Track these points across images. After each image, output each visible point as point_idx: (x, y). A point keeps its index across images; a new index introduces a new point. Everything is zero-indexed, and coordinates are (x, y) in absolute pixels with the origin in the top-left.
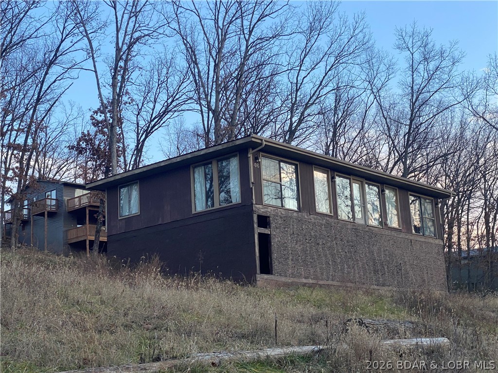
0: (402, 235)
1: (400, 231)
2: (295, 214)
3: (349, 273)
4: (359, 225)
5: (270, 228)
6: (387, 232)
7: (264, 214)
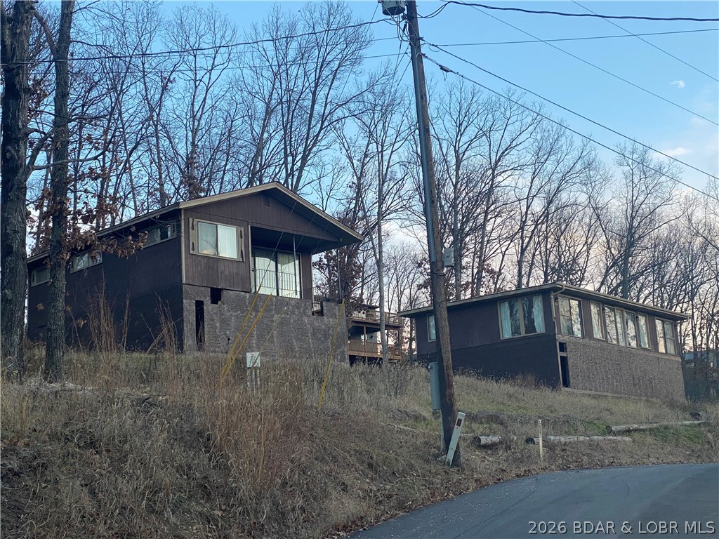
0: (652, 354)
1: (650, 350)
2: (581, 341)
3: (617, 386)
4: (623, 347)
5: (566, 351)
6: (641, 352)
7: (563, 342)
